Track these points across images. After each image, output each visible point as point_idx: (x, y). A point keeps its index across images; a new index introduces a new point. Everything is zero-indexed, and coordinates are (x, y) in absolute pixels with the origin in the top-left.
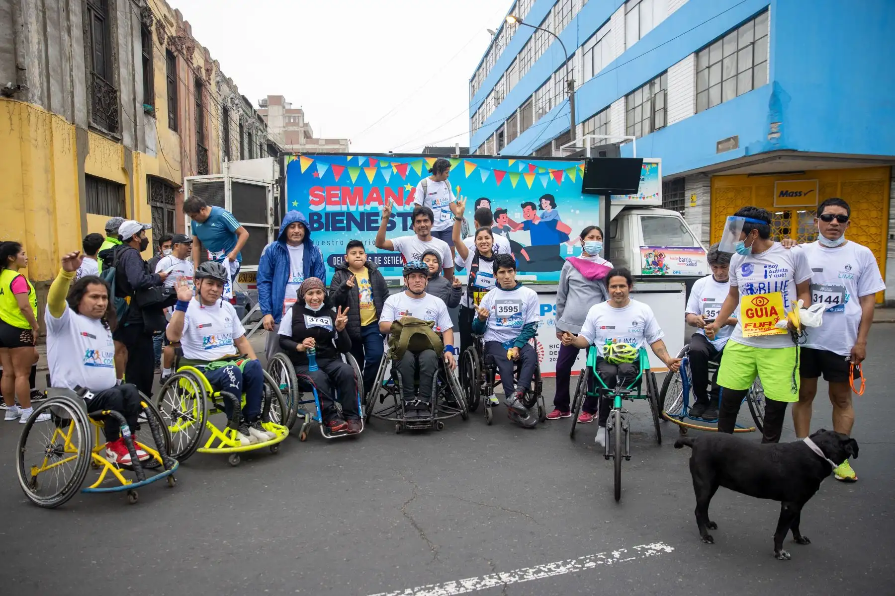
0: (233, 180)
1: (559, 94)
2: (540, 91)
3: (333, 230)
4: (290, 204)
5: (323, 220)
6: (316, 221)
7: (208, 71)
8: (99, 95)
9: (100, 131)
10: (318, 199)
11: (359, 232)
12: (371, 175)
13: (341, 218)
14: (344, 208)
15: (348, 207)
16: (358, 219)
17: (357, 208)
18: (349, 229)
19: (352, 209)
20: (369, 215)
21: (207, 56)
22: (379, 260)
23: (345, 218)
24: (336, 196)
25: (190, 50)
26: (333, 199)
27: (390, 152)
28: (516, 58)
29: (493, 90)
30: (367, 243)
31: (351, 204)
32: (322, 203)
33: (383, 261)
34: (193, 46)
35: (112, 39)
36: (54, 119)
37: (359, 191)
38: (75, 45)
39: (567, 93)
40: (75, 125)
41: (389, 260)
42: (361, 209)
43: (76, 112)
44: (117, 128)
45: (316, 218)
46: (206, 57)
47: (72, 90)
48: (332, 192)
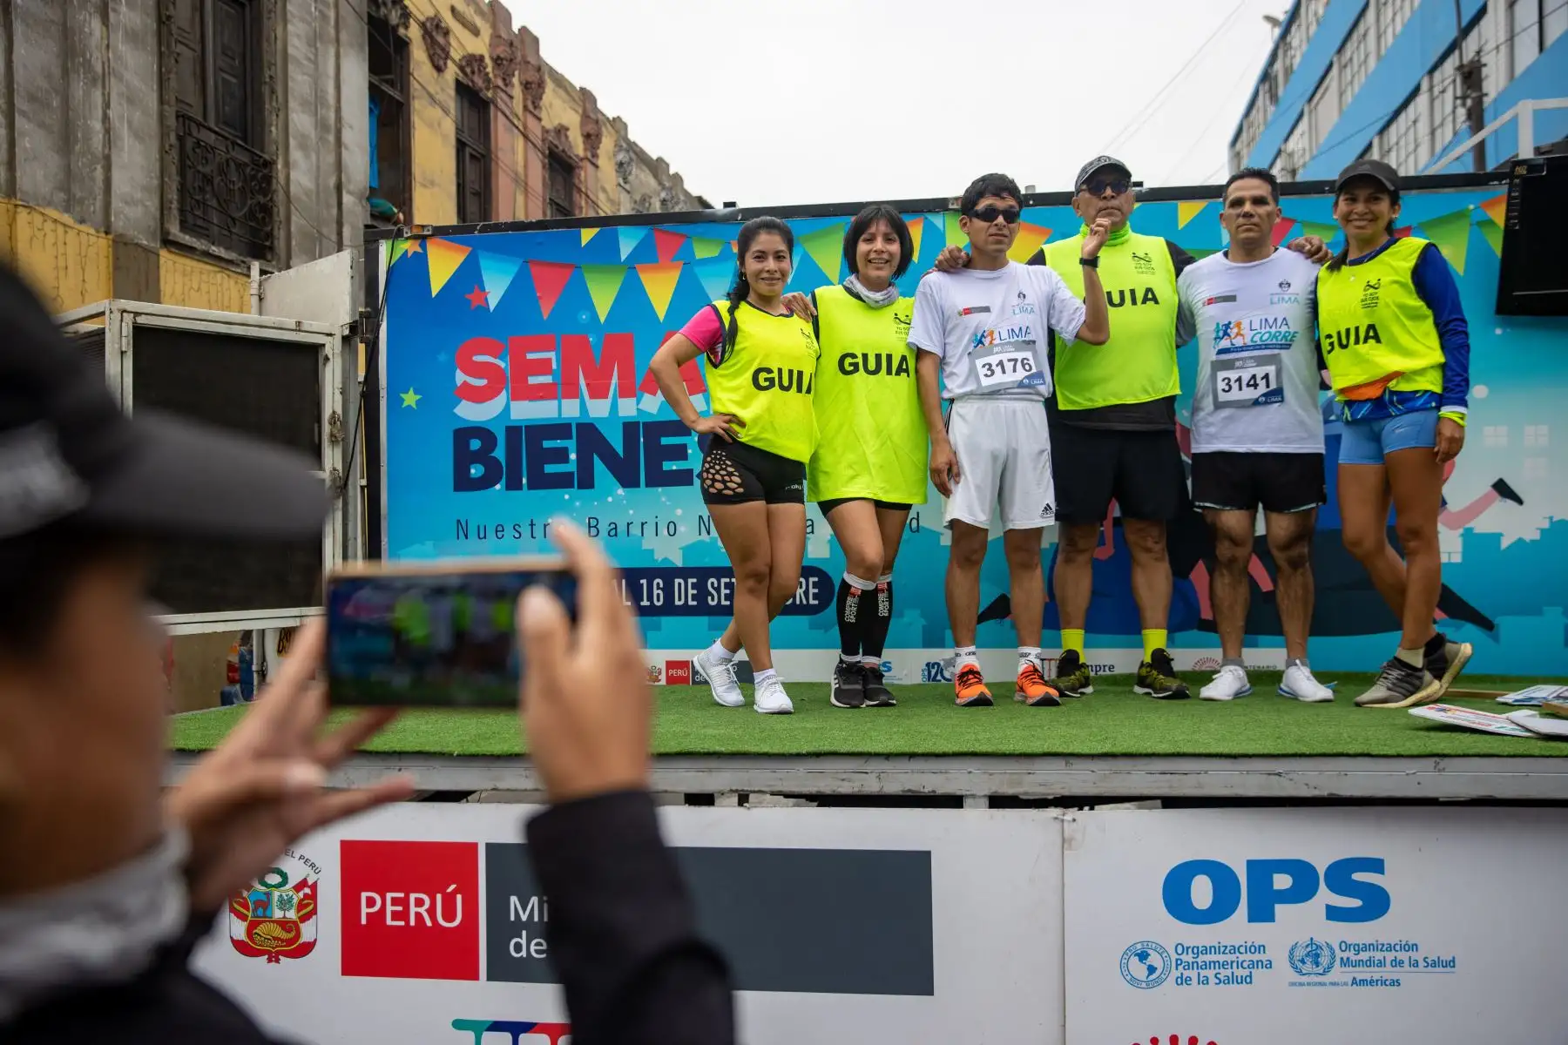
0: (141, 320)
1: (1442, 124)
2: (1393, 128)
3: (531, 486)
4: (395, 401)
5: (500, 453)
6: (479, 457)
7: (592, 139)
8: (207, 170)
9: (207, 254)
10: (482, 382)
11: (621, 491)
12: (660, 290)
13: (559, 443)
14: (569, 410)
15: (583, 406)
16: (618, 444)
17: (614, 407)
18: (587, 481)
19: (598, 410)
20: (656, 429)
21: (588, 105)
22: (691, 592)
23: (571, 444)
24: (543, 368)
25: (534, 89)
26: (533, 380)
27: (727, 205)
28: (1330, 66)
29: (1279, 153)
30: (649, 530)
31: (593, 396)
32: (498, 393)
33: (702, 594)
34: (538, 79)
35: (265, 45)
36: (23, 215)
37: (620, 347)
38: (122, 47)
39: (1464, 98)
40: (110, 237)
41: (724, 591)
42: (628, 409)
43: (116, 203)
44: (271, 248)
45: (475, 444)
46: (585, 110)
47: (106, 151)
48: (530, 356)
